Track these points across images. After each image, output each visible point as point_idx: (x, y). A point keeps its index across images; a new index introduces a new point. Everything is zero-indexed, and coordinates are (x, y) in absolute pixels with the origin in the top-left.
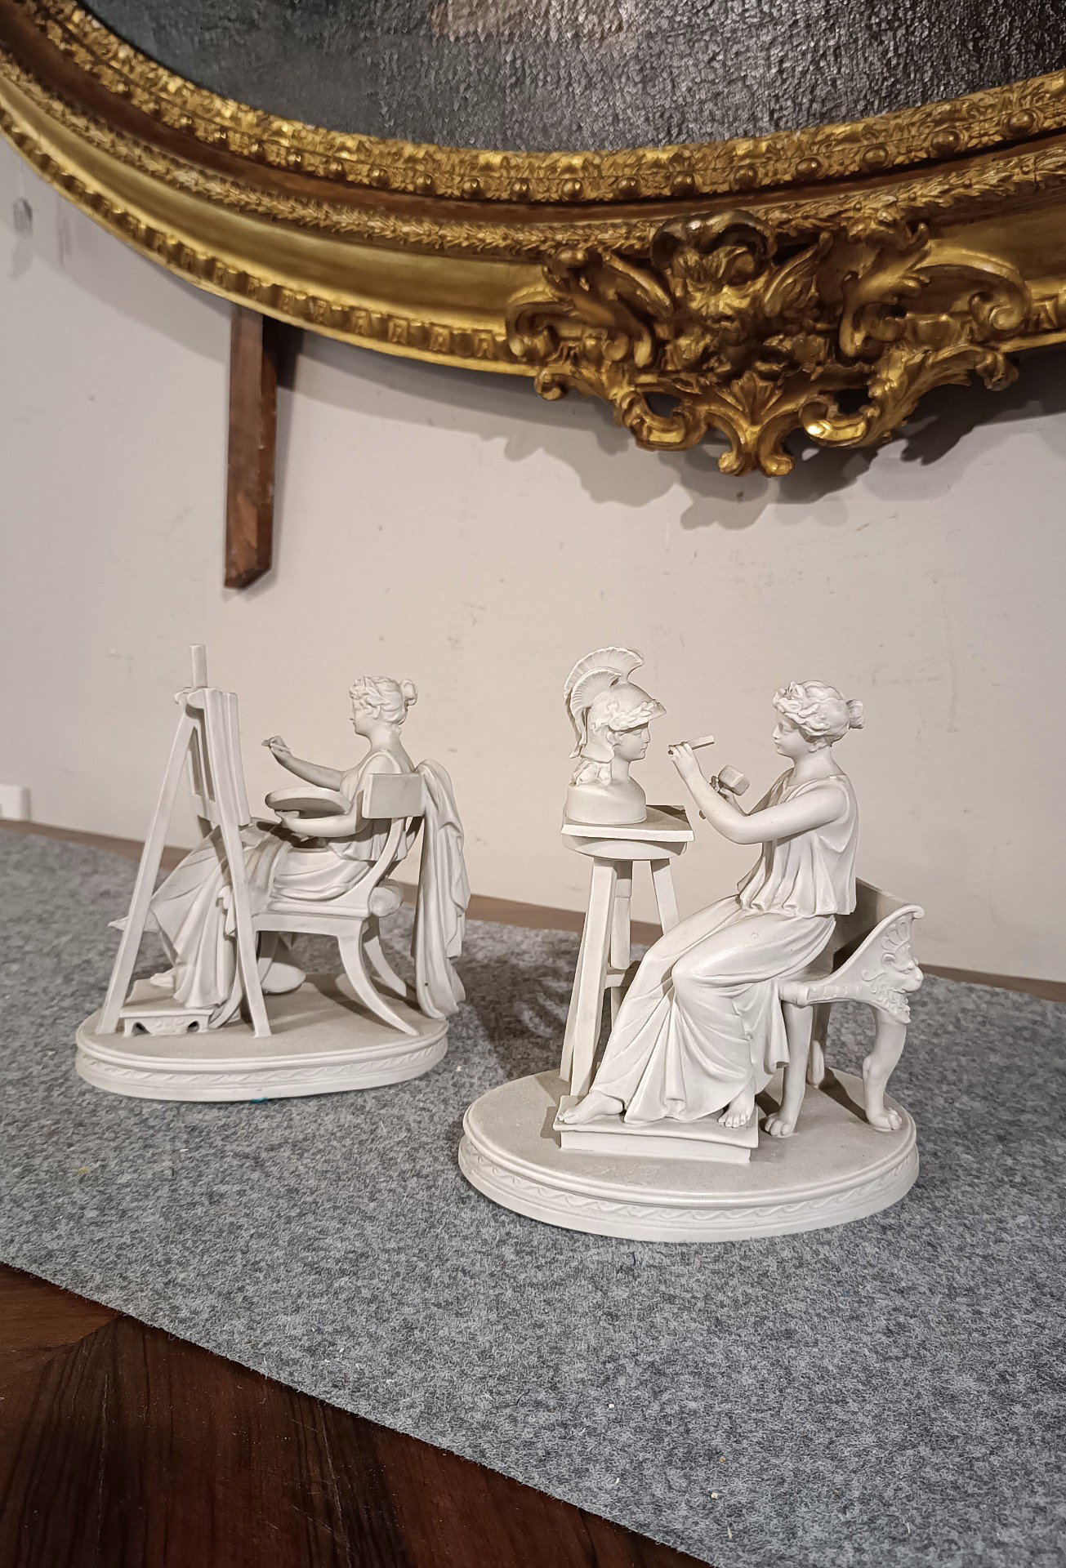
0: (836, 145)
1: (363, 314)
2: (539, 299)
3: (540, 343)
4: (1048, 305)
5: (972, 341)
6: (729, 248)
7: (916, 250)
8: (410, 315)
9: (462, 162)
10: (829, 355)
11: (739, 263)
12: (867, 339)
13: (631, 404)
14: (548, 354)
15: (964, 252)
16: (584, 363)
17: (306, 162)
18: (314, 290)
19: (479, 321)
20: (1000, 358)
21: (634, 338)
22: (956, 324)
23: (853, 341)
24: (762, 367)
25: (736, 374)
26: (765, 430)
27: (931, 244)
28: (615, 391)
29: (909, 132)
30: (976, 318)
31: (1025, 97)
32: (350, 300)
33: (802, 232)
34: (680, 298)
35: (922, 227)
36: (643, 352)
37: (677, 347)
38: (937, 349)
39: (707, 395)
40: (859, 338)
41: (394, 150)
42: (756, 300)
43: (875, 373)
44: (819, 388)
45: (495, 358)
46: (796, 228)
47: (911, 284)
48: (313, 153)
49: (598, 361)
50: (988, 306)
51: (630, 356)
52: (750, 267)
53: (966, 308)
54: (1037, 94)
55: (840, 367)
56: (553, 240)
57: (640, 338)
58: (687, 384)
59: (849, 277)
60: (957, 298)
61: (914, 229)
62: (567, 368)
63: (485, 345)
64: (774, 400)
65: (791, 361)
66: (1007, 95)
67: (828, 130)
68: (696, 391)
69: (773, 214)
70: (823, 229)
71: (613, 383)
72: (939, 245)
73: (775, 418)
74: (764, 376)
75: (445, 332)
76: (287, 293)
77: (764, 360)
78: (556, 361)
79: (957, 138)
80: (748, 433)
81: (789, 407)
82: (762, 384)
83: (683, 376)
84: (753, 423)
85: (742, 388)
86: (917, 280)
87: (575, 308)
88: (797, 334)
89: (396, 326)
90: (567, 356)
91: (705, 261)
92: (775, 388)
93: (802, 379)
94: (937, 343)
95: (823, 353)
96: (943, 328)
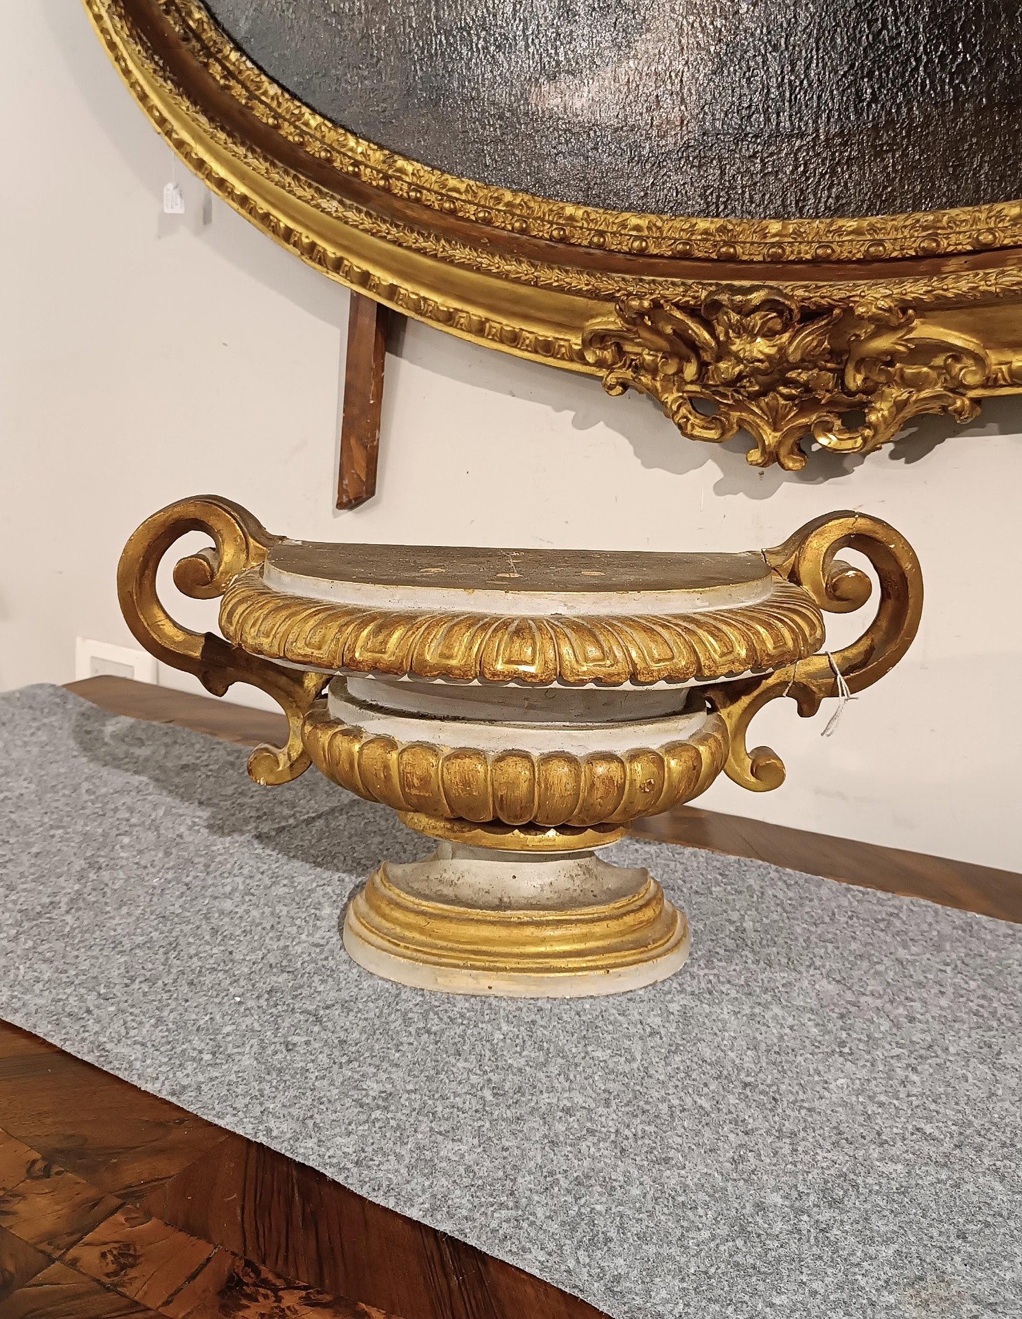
0: (847, 235)
1: (465, 315)
2: (611, 327)
3: (608, 355)
4: (1004, 368)
5: (946, 388)
6: (763, 313)
7: (907, 326)
8: (505, 322)
9: (551, 210)
10: (836, 386)
11: (770, 324)
12: (865, 380)
13: (679, 407)
14: (615, 363)
15: (942, 330)
16: (643, 372)
17: (424, 197)
18: (424, 293)
19: (560, 332)
20: (967, 402)
21: (684, 359)
22: (933, 374)
23: (855, 380)
24: (784, 390)
25: (763, 393)
26: (785, 436)
27: (916, 322)
28: (666, 396)
29: (903, 232)
30: (949, 372)
31: (990, 218)
32: (454, 304)
33: (819, 306)
34: (723, 342)
35: (910, 311)
36: (691, 370)
37: (717, 369)
38: (919, 391)
39: (739, 406)
40: (859, 378)
41: (496, 195)
42: (782, 350)
43: (871, 402)
44: (828, 409)
45: (572, 360)
46: (815, 303)
47: (902, 348)
48: (429, 190)
49: (654, 371)
50: (959, 366)
51: (680, 371)
52: (779, 327)
53: (942, 364)
54: (999, 217)
55: (844, 397)
56: (626, 290)
58: (724, 396)
59: (853, 338)
60: (936, 357)
61: (904, 312)
62: (629, 374)
63: (563, 350)
64: (792, 414)
65: (807, 388)
66: (977, 214)
67: (840, 222)
68: (730, 402)
69: (798, 291)
70: (835, 307)
71: (665, 390)
72: (923, 323)
73: (792, 428)
74: (786, 397)
75: (531, 336)
76: (403, 291)
77: (786, 386)
78: (620, 368)
79: (938, 245)
80: (770, 437)
81: (804, 420)
82: (782, 402)
83: (721, 389)
84: (775, 430)
85: (767, 404)
86: (906, 346)
87: (639, 337)
88: (811, 370)
89: (491, 327)
90: (630, 366)
91: (745, 321)
92: (794, 407)
93: (817, 402)
94: (919, 387)
95: (831, 384)
96: (924, 376)
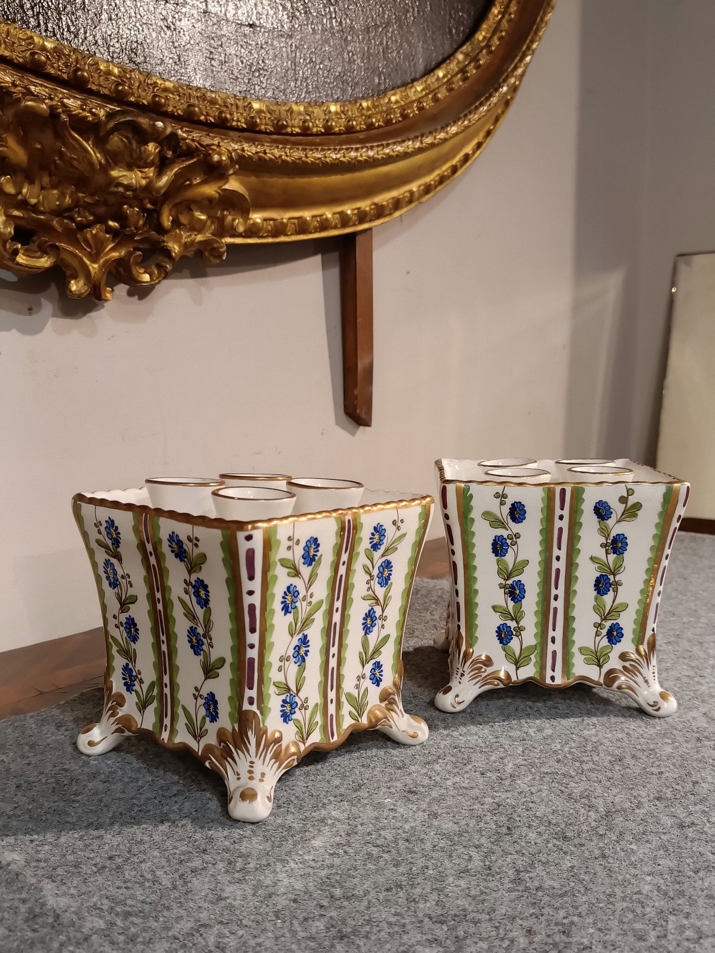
5: (213, 234)
7: (227, 178)
10: (144, 225)
22: (209, 222)
23: (167, 220)
24: (112, 223)
25: (90, 224)
26: (101, 267)
33: (189, 148)
40: (171, 218)
43: (164, 241)
44: (135, 245)
46: (187, 144)
55: (154, 233)
57: (32, 182)
61: (235, 167)
64: (110, 247)
65: (126, 223)
68: (60, 230)
70: (200, 151)
73: (107, 261)
77: (114, 219)
80: (91, 268)
82: (105, 235)
88: (134, 207)
91: (143, 148)
92: (113, 241)
93: (131, 237)
94: (200, 231)
95: (141, 222)
96: (203, 223)
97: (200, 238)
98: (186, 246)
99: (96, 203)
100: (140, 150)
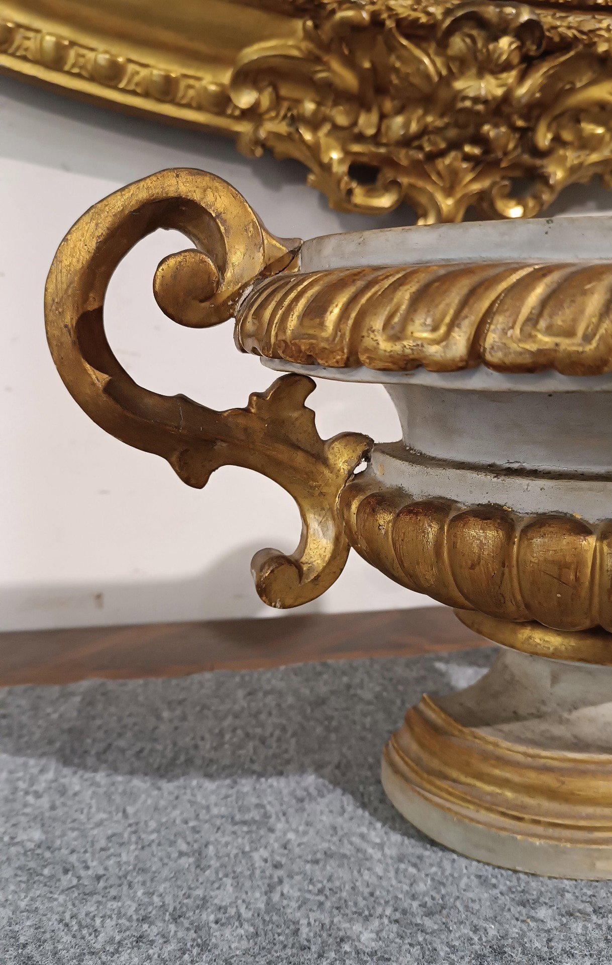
1: (32, 34)
3: (264, 99)
6: (511, 40)
8: (102, 47)
11: (512, 55)
12: (554, 138)
14: (268, 112)
16: (302, 125)
19: (190, 66)
21: (364, 108)
23: (544, 138)
24: (468, 149)
25: (443, 153)
26: (457, 202)
28: (331, 156)
32: (16, 16)
33: (565, 36)
34: (445, 77)
36: (371, 122)
37: (392, 123)
39: (413, 168)
40: (550, 136)
42: (508, 91)
43: (543, 167)
44: (505, 173)
45: (200, 108)
46: (561, 34)
49: (317, 124)
51: (355, 123)
52: (517, 61)
55: (526, 158)
57: (369, 110)
62: (283, 127)
63: (190, 93)
64: (468, 179)
65: (489, 148)
68: (404, 163)
69: (546, 19)
70: (579, 41)
71: (329, 148)
73: (465, 195)
74: (467, 158)
75: (144, 70)
77: (472, 143)
78: (273, 119)
80: (443, 205)
81: (477, 187)
82: (462, 164)
83: (394, 149)
84: (449, 197)
85: (446, 166)
88: (502, 125)
89: (78, 55)
90: (285, 117)
91: (491, 47)
92: (473, 169)
93: (496, 163)
94: (594, 149)
95: (511, 146)
96: (600, 138)
97: (595, 157)
98: (573, 170)
99: (446, 126)
100: (488, 50)
